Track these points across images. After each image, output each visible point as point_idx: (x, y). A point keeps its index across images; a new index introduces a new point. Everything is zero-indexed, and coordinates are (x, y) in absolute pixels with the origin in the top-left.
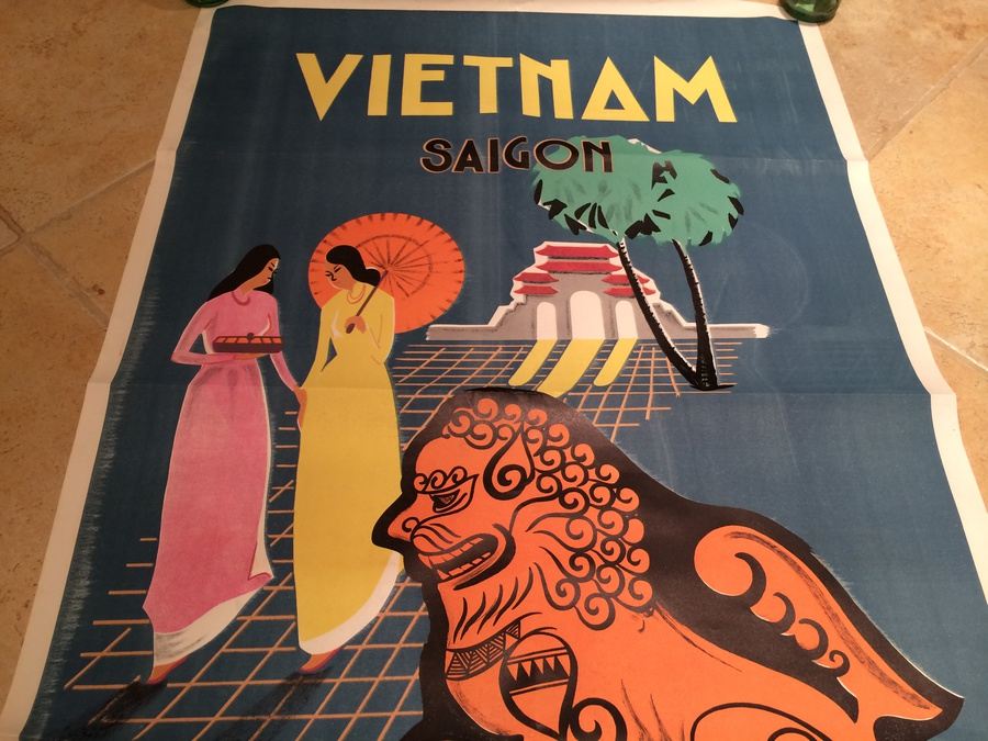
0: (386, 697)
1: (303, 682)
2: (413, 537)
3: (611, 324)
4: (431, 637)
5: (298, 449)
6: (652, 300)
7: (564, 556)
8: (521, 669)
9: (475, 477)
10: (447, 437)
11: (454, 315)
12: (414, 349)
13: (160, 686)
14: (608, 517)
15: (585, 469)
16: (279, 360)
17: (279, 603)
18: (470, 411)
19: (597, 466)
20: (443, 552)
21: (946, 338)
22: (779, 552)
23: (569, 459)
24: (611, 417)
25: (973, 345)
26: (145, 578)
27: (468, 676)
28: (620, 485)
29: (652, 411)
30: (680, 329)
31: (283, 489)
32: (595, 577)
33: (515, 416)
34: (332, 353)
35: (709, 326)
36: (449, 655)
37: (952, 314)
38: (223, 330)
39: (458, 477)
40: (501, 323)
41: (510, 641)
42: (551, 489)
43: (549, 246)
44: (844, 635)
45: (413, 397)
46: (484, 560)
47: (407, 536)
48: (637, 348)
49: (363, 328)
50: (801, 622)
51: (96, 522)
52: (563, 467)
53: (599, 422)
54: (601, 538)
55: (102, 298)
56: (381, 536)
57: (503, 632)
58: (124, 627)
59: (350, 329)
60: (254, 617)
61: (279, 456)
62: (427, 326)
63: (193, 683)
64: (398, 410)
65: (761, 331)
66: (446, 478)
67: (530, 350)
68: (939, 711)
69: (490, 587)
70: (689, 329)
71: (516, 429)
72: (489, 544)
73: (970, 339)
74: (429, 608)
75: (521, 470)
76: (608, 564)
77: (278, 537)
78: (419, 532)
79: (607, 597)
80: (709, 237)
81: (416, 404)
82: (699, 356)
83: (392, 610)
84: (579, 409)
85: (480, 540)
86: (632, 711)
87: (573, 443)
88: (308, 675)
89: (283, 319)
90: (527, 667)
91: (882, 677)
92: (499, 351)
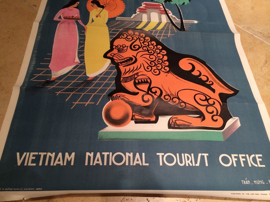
0: (107, 85)
1: (88, 82)
2: (113, 57)
3: (160, 19)
4: (117, 75)
5: (85, 39)
6: (170, 15)
7: (149, 62)
8: (138, 81)
9: (128, 47)
10: (121, 38)
11: (122, 15)
12: (113, 21)
13: (54, 81)
14: (159, 55)
15: (154, 46)
16: (80, 22)
17: (81, 67)
18: (127, 33)
19: (157, 46)
20: (120, 60)
21: (238, 25)
22: (198, 63)
23: (150, 44)
24: (160, 36)
25: (244, 27)
26: (49, 61)
27: (126, 82)
28: (162, 49)
29: (170, 35)
30: (177, 21)
31: (81, 46)
32: (156, 66)
33: (137, 35)
34: (93, 21)
35: (183, 21)
36: (122, 79)
37: (240, 21)
38: (66, 15)
39: (123, 46)
40: (134, 17)
41: (136, 76)
42: (146, 49)
43: (145, 3)
44: (213, 78)
45: (113, 29)
46: (130, 62)
47: (112, 56)
48: (166, 24)
49: (100, 17)
50: (203, 76)
51: (36, 50)
52: (149, 45)
53: (157, 37)
54: (157, 59)
55: (36, 7)
56: (105, 56)
57: (135, 74)
58: (45, 70)
59: (97, 17)
60: (76, 70)
61: (80, 40)
62: (116, 17)
63: (61, 81)
64: (109, 32)
65: (196, 22)
66: (121, 46)
67: (141, 23)
68: (234, 92)
69: (131, 67)
70: (179, 21)
71: (137, 38)
72: (131, 59)
73: (244, 26)
74: (117, 70)
75: (139, 46)
76: (159, 64)
77: (81, 55)
78: (114, 56)
79: (158, 70)
80: (184, 3)
81: (113, 31)
82: (181, 26)
83: (108, 70)
84: (152, 34)
85: (129, 58)
86: (164, 89)
87: (151, 41)
88: (88, 81)
89: (80, 14)
90: (140, 81)
91: (221, 86)
92: (133, 23)
